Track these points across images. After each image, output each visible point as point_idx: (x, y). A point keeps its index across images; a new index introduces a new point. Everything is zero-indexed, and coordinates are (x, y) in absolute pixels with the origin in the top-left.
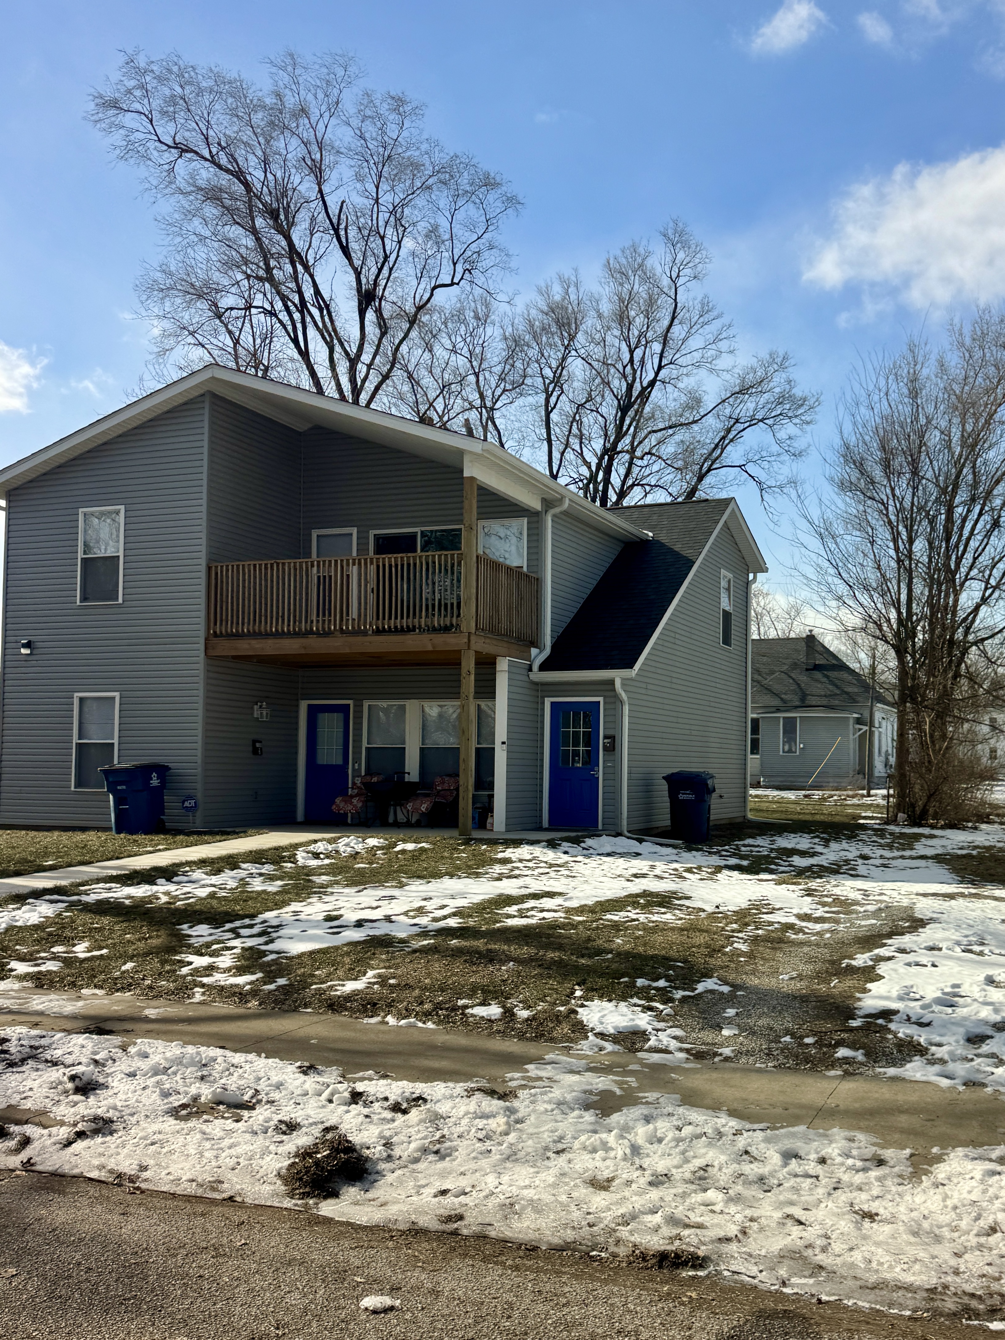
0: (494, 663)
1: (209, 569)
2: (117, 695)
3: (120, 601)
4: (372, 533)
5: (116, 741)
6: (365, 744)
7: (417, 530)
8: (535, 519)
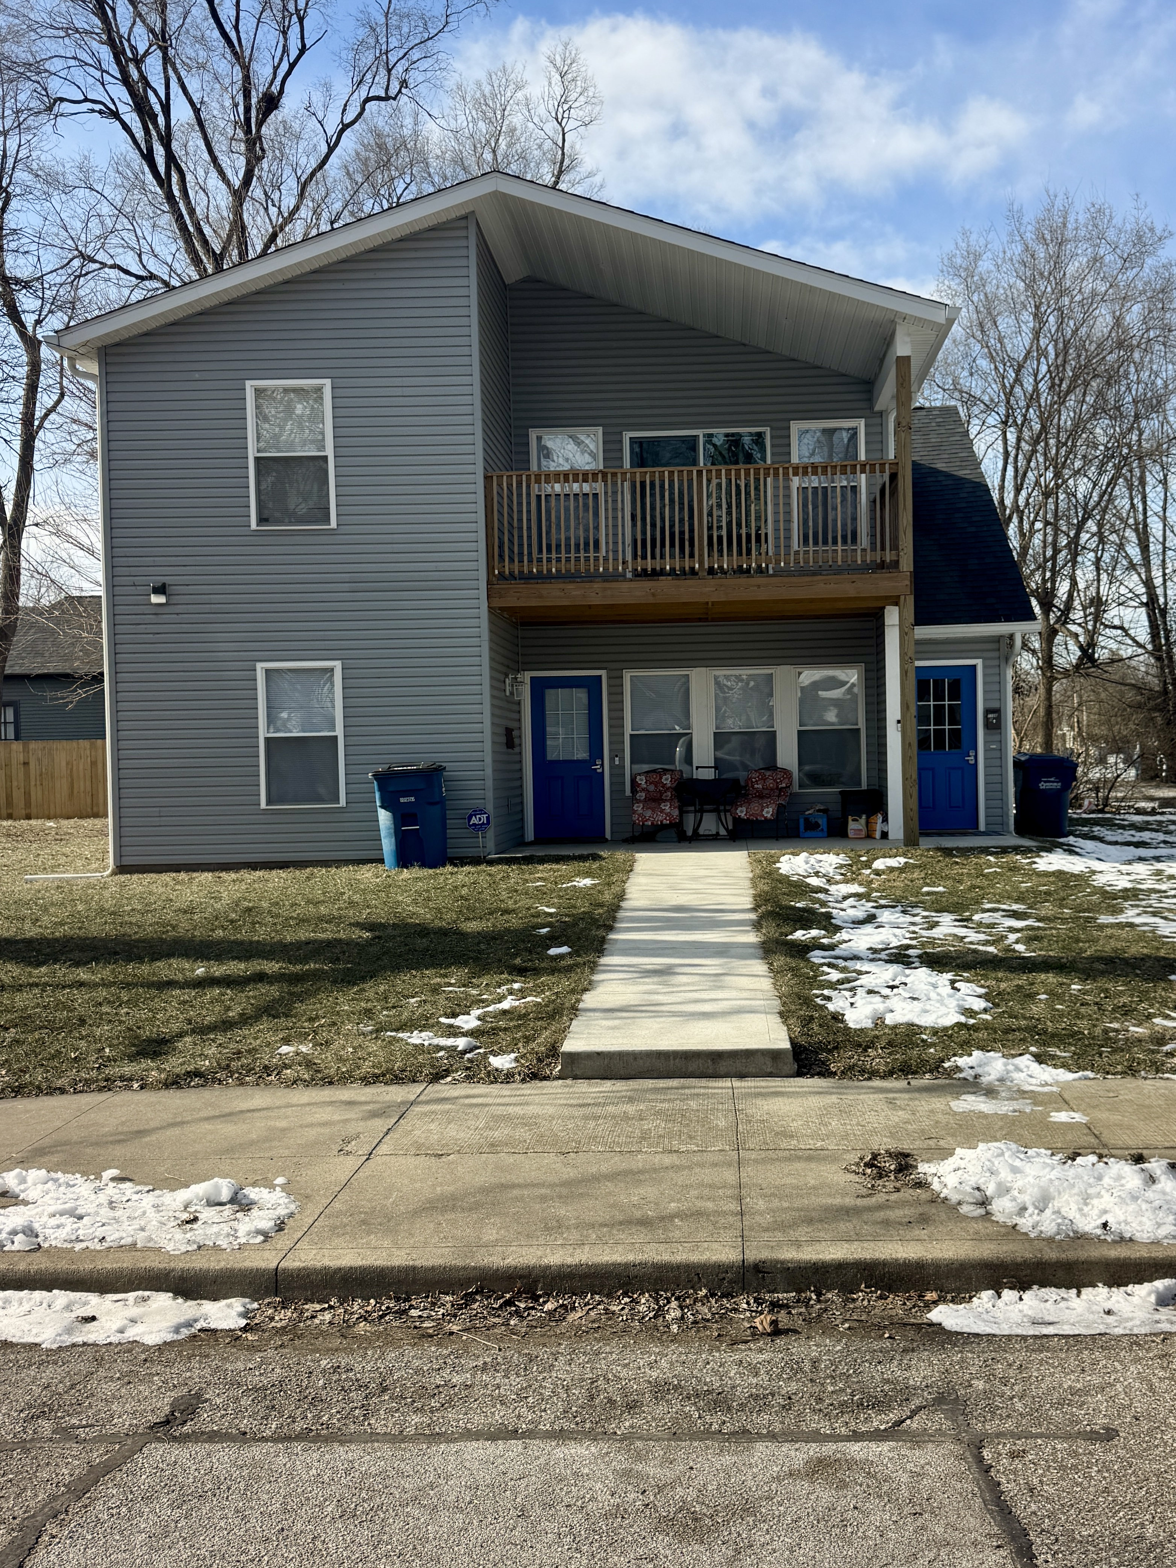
0: (882, 617)
1: (488, 479)
2: (337, 665)
3: (333, 524)
4: (627, 436)
5: (339, 732)
6: (628, 731)
7: (699, 433)
8: (877, 420)
